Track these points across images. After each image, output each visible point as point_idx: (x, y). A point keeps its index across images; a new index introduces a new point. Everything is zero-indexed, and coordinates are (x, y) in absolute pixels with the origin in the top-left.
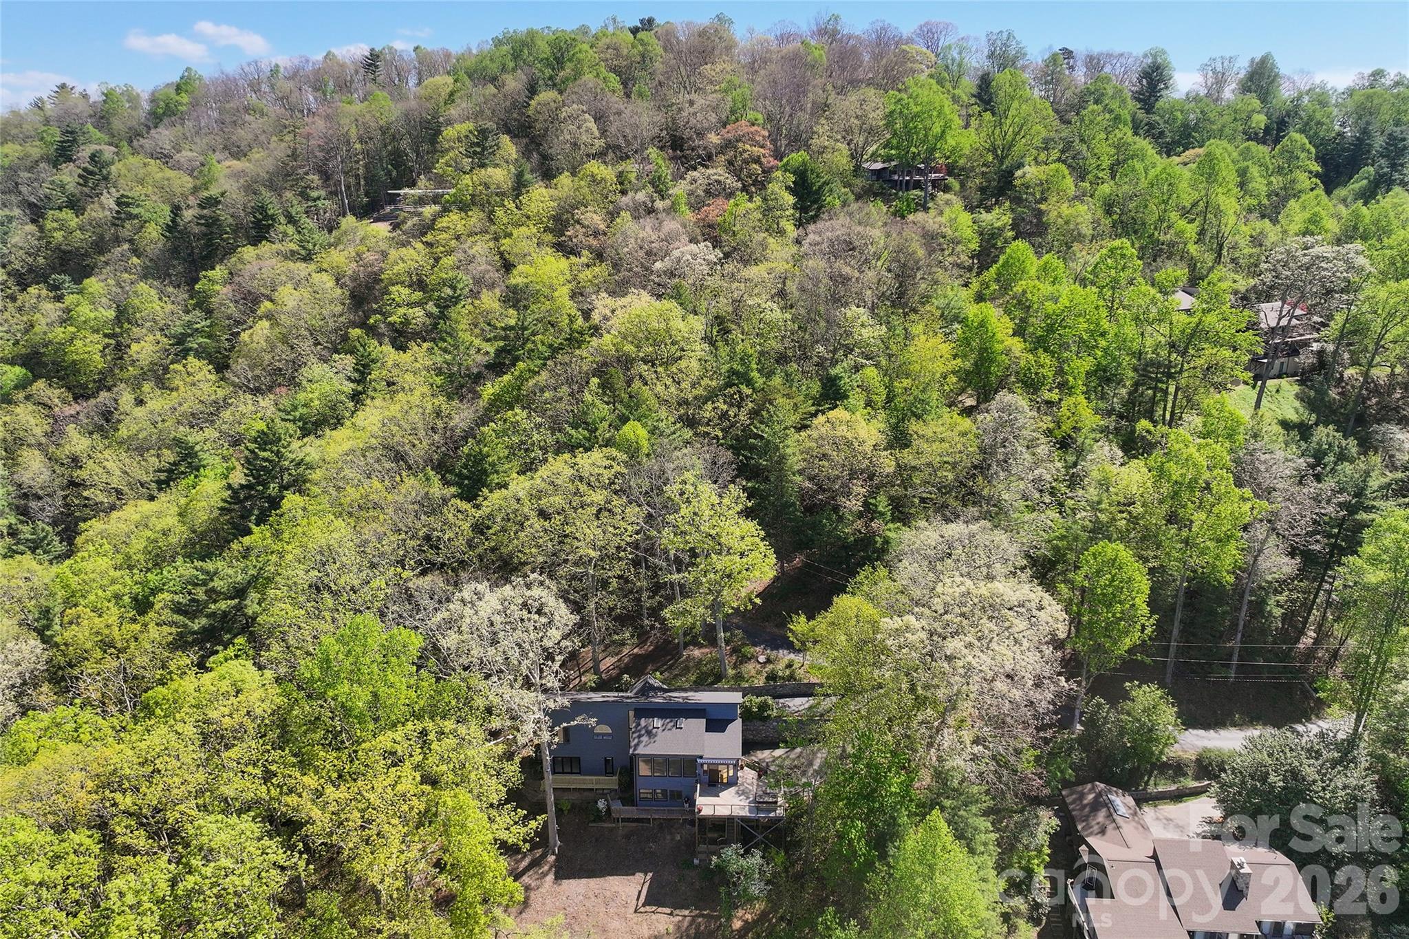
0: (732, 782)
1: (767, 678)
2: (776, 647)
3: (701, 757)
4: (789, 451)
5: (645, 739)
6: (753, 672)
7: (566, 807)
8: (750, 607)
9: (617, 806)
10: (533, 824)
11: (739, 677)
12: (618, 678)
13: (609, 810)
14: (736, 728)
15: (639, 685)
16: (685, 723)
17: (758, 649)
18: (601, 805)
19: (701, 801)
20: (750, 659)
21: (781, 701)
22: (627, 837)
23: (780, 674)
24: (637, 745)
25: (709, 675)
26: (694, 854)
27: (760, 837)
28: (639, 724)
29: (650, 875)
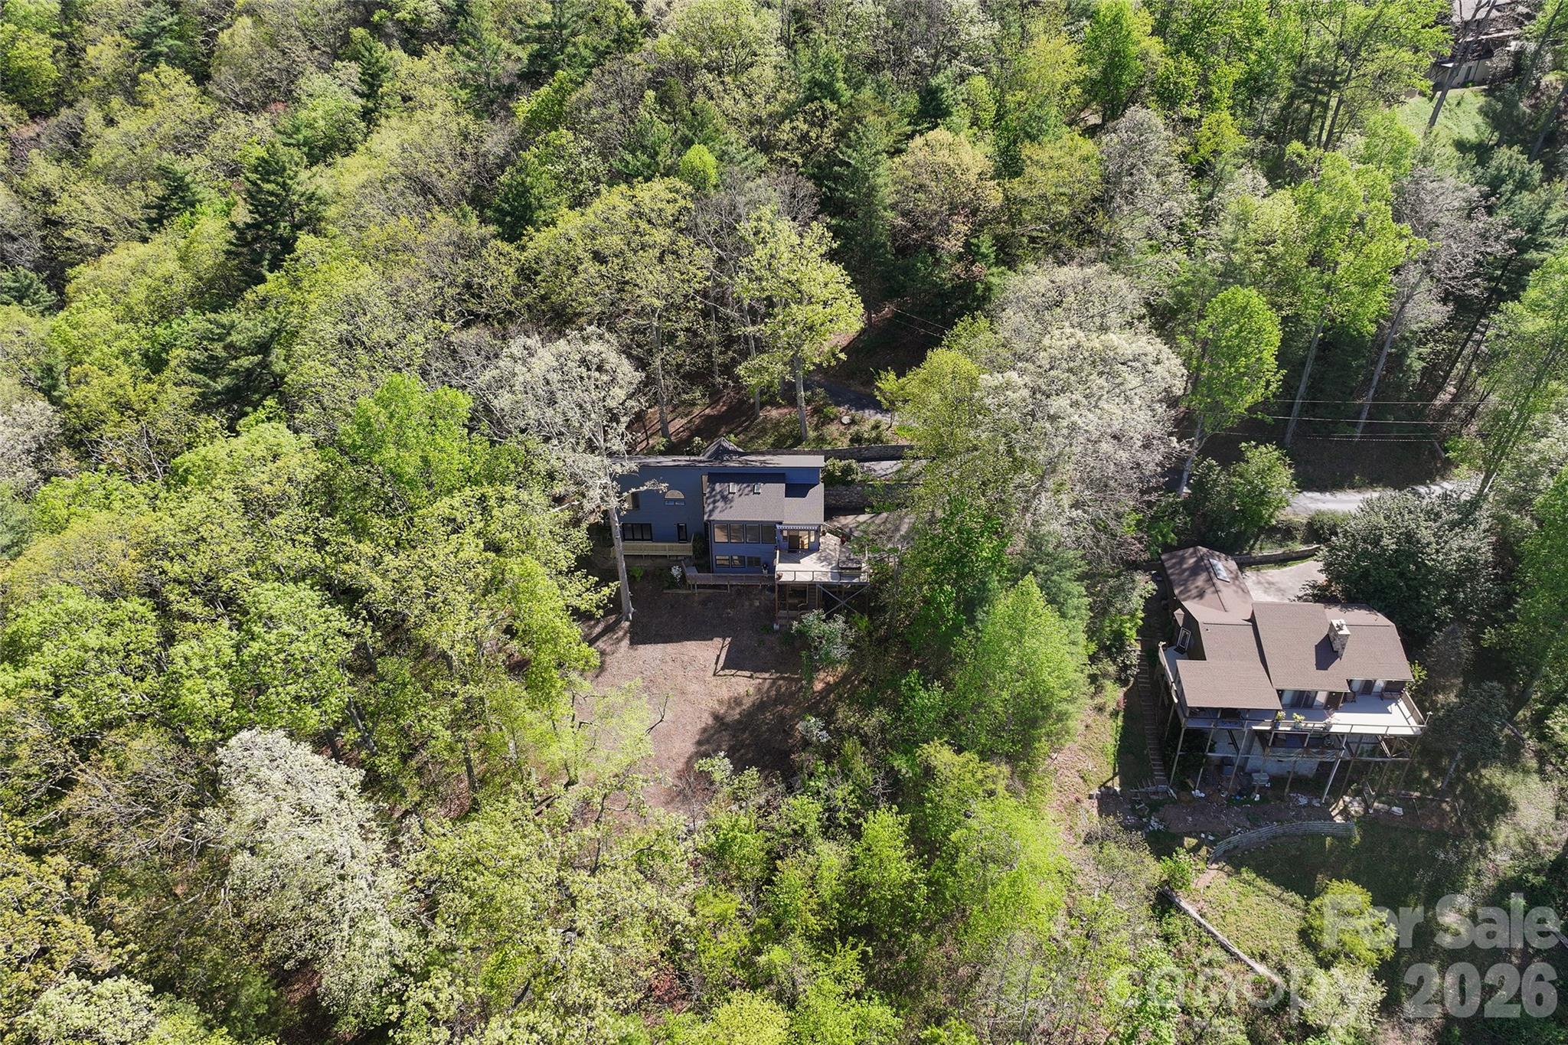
0: (814, 548)
1: (852, 440)
2: (862, 407)
3: (781, 523)
4: (880, 181)
5: (720, 504)
6: (836, 434)
7: (638, 574)
8: (834, 363)
9: (692, 573)
10: (606, 591)
11: (821, 439)
12: (689, 441)
13: (683, 577)
14: (818, 492)
15: (712, 448)
16: (762, 488)
17: (841, 409)
18: (676, 571)
19: (780, 567)
20: (832, 420)
21: (867, 464)
22: (704, 603)
23: (866, 436)
24: (712, 511)
25: (788, 437)
26: (773, 620)
27: (843, 603)
28: (713, 489)
29: (728, 640)
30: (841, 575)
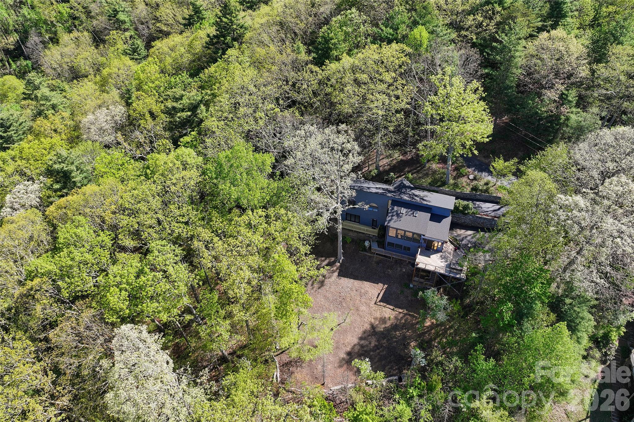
0: (438, 251)
1: (473, 189)
2: (481, 170)
3: (424, 236)
4: (517, 54)
5: (395, 218)
6: (465, 184)
7: (349, 240)
9: (375, 247)
11: (456, 185)
12: (388, 173)
13: (370, 247)
14: (447, 221)
15: (398, 181)
16: (418, 213)
17: (470, 170)
18: (367, 244)
19: (419, 258)
20: (464, 176)
21: (478, 203)
22: (378, 263)
23: (480, 188)
24: (390, 220)
25: (439, 181)
26: (411, 281)
27: (449, 284)
28: (393, 209)
29: (386, 286)
30: (450, 272)
